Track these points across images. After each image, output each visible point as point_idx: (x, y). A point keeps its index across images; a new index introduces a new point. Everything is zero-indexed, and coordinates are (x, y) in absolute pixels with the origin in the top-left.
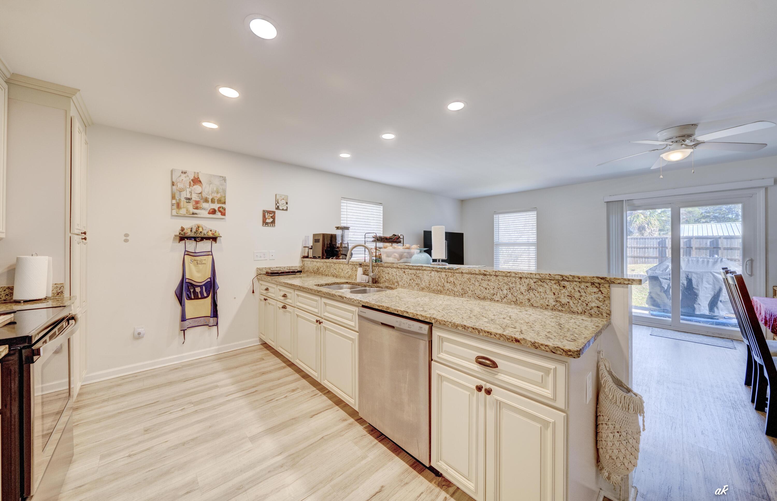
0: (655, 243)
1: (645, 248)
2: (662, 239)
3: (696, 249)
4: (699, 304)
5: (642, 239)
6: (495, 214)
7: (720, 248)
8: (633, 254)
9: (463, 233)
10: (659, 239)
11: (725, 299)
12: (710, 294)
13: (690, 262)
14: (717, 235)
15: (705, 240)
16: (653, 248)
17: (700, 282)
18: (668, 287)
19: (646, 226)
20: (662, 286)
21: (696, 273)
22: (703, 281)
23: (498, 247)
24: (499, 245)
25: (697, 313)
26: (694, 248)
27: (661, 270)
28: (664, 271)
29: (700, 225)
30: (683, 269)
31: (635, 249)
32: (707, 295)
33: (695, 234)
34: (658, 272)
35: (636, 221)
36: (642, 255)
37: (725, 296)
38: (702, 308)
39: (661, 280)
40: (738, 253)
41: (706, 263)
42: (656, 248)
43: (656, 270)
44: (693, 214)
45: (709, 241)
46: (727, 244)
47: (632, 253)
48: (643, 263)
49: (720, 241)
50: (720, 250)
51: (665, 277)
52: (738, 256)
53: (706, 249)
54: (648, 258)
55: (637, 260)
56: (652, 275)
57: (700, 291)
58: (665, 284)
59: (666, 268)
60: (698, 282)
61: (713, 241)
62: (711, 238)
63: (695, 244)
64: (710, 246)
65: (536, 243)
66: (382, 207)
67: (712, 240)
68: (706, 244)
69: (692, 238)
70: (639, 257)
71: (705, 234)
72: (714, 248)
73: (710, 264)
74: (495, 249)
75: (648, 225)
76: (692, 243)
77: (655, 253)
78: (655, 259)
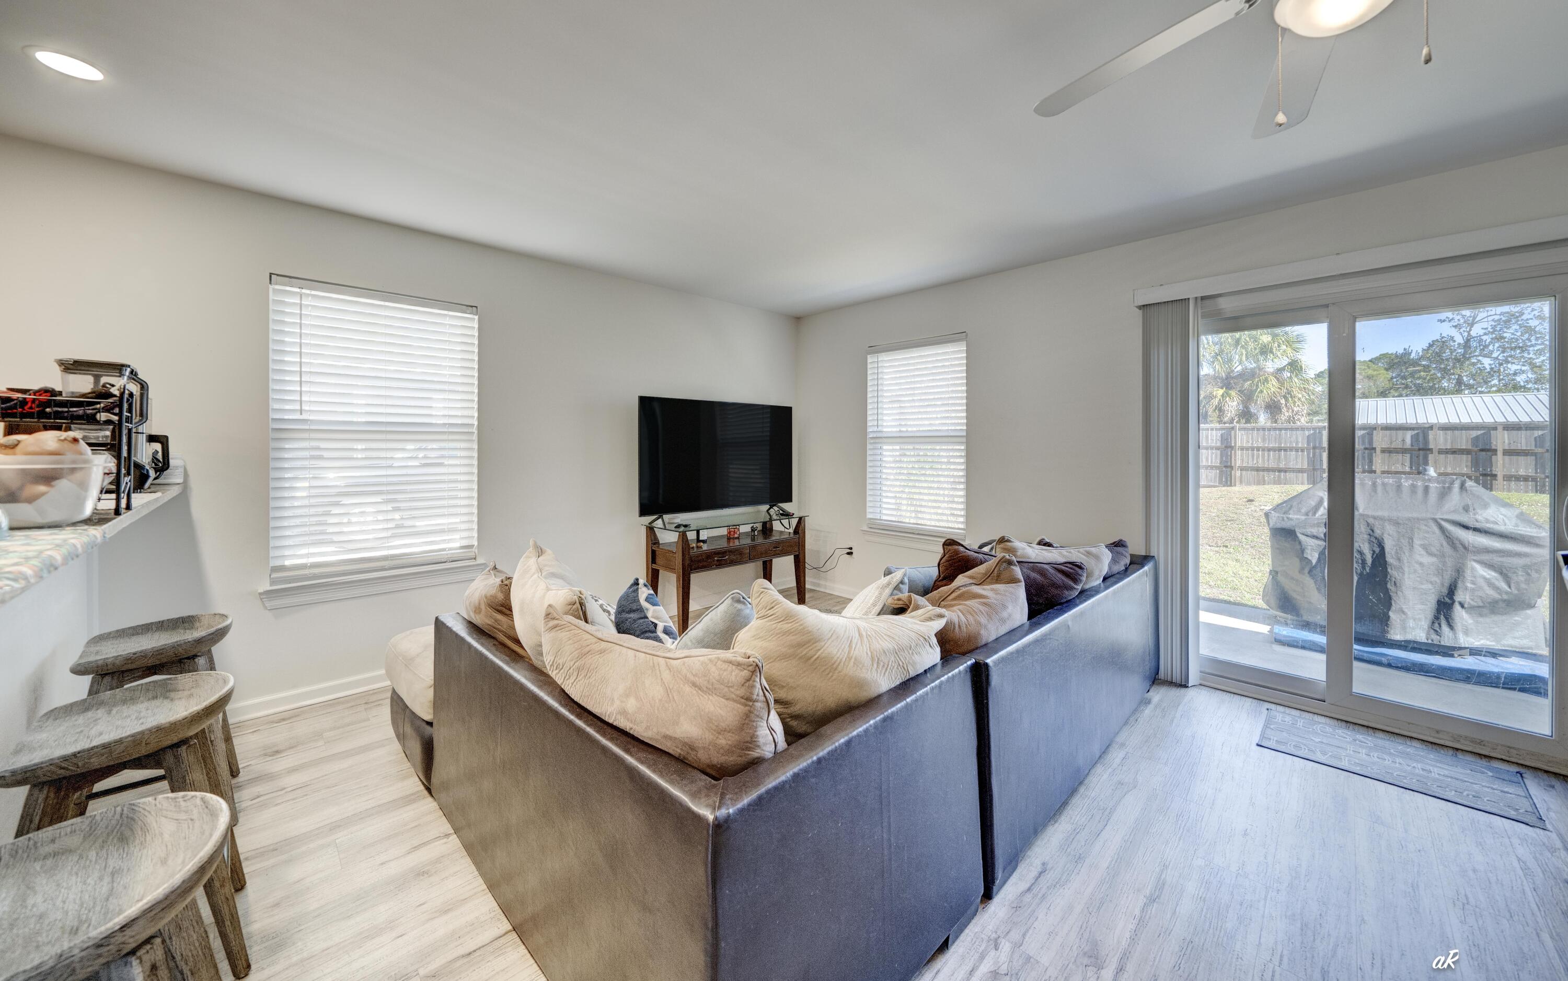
0: (1300, 440)
1: (1280, 449)
2: (1314, 429)
3: (1383, 451)
4: (1403, 612)
5: (1275, 429)
6: (870, 353)
7: (1431, 450)
8: (1255, 462)
9: (791, 408)
10: (1308, 429)
11: (1473, 600)
12: (1431, 583)
13: (1379, 489)
14: (1426, 422)
15: (1400, 433)
16: (1297, 450)
17: (1404, 547)
18: (1319, 558)
19: (1283, 401)
20: (1305, 555)
21: (1396, 523)
22: (1414, 545)
23: (879, 446)
24: (881, 439)
25: (1396, 635)
26: (1378, 450)
27: (1304, 510)
28: (1310, 514)
29: (1390, 401)
30: (1361, 511)
31: (1260, 453)
32: (1423, 587)
33: (1382, 420)
34: (1295, 518)
35: (1262, 392)
36: (1272, 464)
37: (1473, 589)
38: (1411, 623)
39: (1301, 537)
40: (1467, 461)
41: (1420, 492)
42: (1302, 451)
43: (1291, 512)
44: (1376, 380)
45: (1408, 435)
46: (1446, 440)
47: (1253, 460)
48: (1275, 483)
49: (1431, 435)
50: (1432, 453)
51: (1313, 530)
52: (1466, 466)
53: (1404, 451)
54: (1286, 472)
55: (1264, 476)
56: (1279, 526)
57: (1406, 576)
58: (1312, 550)
59: (1315, 506)
60: (1401, 548)
61: (1418, 434)
62: (1412, 429)
63: (1380, 440)
64: (1412, 445)
65: (964, 434)
66: (476, 317)
67: (1416, 432)
68: (1403, 440)
69: (1375, 429)
70: (1268, 470)
71: (1401, 420)
72: (1420, 450)
73: (1433, 496)
74: (869, 452)
75: (1287, 400)
76: (1375, 438)
77: (1300, 460)
78: (1300, 474)
